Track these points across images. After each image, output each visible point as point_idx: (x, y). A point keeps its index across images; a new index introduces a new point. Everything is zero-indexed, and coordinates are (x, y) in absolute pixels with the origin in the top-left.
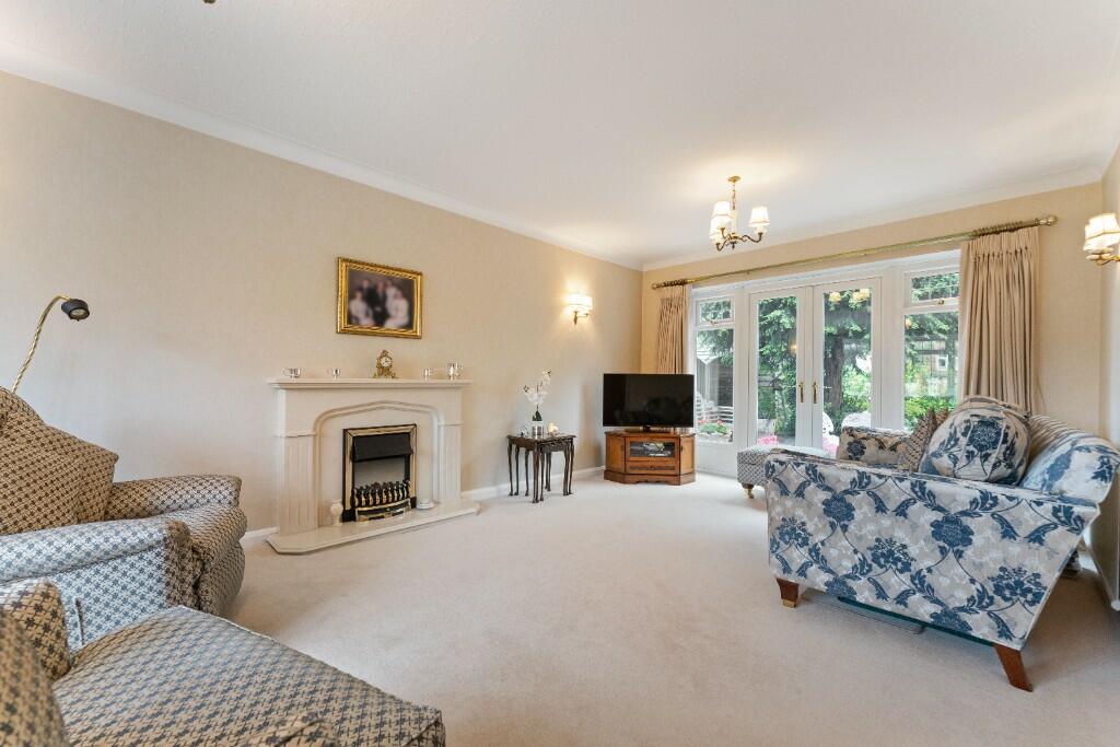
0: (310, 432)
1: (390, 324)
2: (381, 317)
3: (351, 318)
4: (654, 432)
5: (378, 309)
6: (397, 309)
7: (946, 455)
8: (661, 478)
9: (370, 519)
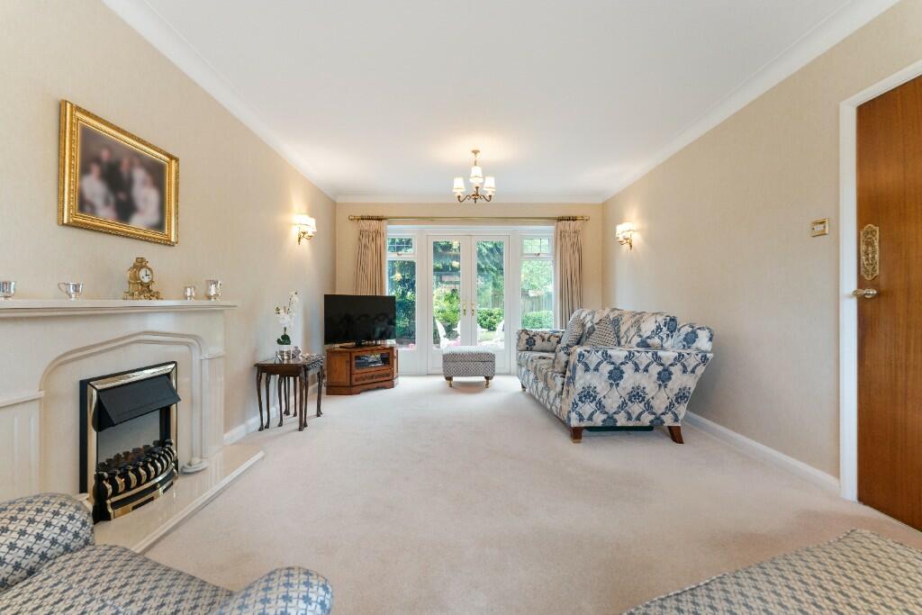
0: (35, 393)
1: (138, 222)
2: (125, 209)
3: (83, 204)
4: (365, 346)
5: (122, 196)
6: (146, 200)
7: (656, 338)
8: (380, 384)
9: (134, 508)
